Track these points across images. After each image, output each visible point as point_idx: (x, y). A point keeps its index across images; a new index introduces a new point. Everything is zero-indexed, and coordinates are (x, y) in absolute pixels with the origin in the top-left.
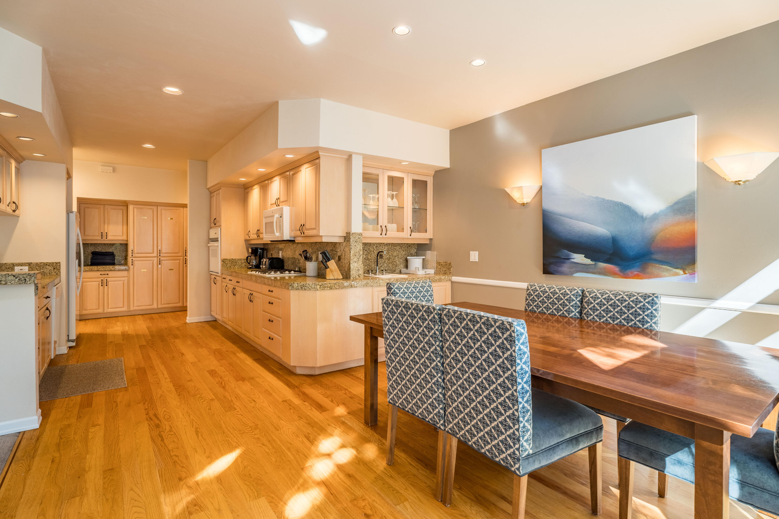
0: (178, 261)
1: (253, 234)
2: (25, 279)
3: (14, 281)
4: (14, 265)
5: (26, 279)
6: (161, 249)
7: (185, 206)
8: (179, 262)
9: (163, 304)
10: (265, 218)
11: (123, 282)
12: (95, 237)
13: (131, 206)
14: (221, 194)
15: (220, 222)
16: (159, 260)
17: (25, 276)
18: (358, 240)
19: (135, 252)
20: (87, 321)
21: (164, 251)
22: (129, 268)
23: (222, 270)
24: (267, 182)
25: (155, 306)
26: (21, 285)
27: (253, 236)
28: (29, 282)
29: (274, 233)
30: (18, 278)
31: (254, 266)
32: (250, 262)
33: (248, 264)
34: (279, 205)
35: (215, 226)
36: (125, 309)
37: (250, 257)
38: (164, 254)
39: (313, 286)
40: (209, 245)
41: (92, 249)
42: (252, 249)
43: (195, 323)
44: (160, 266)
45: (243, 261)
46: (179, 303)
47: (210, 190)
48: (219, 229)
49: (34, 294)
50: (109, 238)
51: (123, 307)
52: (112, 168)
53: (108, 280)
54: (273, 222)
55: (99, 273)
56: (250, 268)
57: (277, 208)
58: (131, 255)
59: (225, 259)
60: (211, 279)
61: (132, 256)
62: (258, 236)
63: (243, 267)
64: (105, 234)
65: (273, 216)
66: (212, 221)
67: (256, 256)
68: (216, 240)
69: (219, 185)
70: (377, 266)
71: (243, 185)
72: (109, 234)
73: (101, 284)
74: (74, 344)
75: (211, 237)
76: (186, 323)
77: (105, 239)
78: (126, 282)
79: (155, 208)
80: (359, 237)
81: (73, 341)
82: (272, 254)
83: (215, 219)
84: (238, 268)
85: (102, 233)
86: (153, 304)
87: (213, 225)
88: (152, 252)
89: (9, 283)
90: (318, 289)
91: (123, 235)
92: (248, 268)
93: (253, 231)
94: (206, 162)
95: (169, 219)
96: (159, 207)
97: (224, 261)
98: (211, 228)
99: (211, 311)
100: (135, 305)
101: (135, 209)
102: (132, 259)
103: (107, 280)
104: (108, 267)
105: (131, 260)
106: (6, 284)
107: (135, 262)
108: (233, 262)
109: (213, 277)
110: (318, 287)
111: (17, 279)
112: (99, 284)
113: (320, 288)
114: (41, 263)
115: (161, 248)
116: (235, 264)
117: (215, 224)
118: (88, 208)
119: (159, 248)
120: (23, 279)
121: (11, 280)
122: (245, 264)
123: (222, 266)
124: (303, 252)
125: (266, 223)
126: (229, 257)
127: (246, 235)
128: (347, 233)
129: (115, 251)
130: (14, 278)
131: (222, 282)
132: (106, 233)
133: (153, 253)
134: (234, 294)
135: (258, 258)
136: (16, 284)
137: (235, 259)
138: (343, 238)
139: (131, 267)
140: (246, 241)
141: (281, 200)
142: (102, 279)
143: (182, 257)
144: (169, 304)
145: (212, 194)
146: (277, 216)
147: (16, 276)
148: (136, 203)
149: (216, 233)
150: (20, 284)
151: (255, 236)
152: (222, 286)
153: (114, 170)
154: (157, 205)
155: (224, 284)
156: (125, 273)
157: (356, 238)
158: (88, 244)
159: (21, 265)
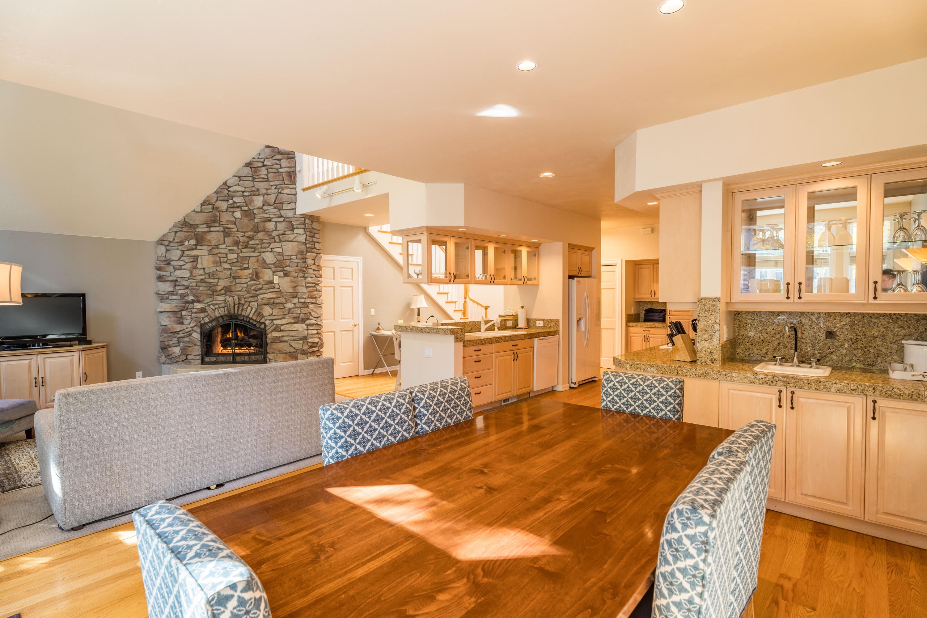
4: (536, 320)
12: (646, 296)
18: (712, 308)
41: (645, 307)
50: (657, 296)
52: (650, 229)
55: (643, 329)
70: (796, 350)
72: (657, 293)
74: (577, 386)
77: (653, 297)
80: (714, 303)
81: (576, 383)
85: (651, 291)
102: (669, 318)
103: (648, 336)
112: (642, 339)
114: (549, 319)
132: (655, 292)
142: (645, 335)
153: (653, 231)
157: (708, 305)
159: (539, 320)
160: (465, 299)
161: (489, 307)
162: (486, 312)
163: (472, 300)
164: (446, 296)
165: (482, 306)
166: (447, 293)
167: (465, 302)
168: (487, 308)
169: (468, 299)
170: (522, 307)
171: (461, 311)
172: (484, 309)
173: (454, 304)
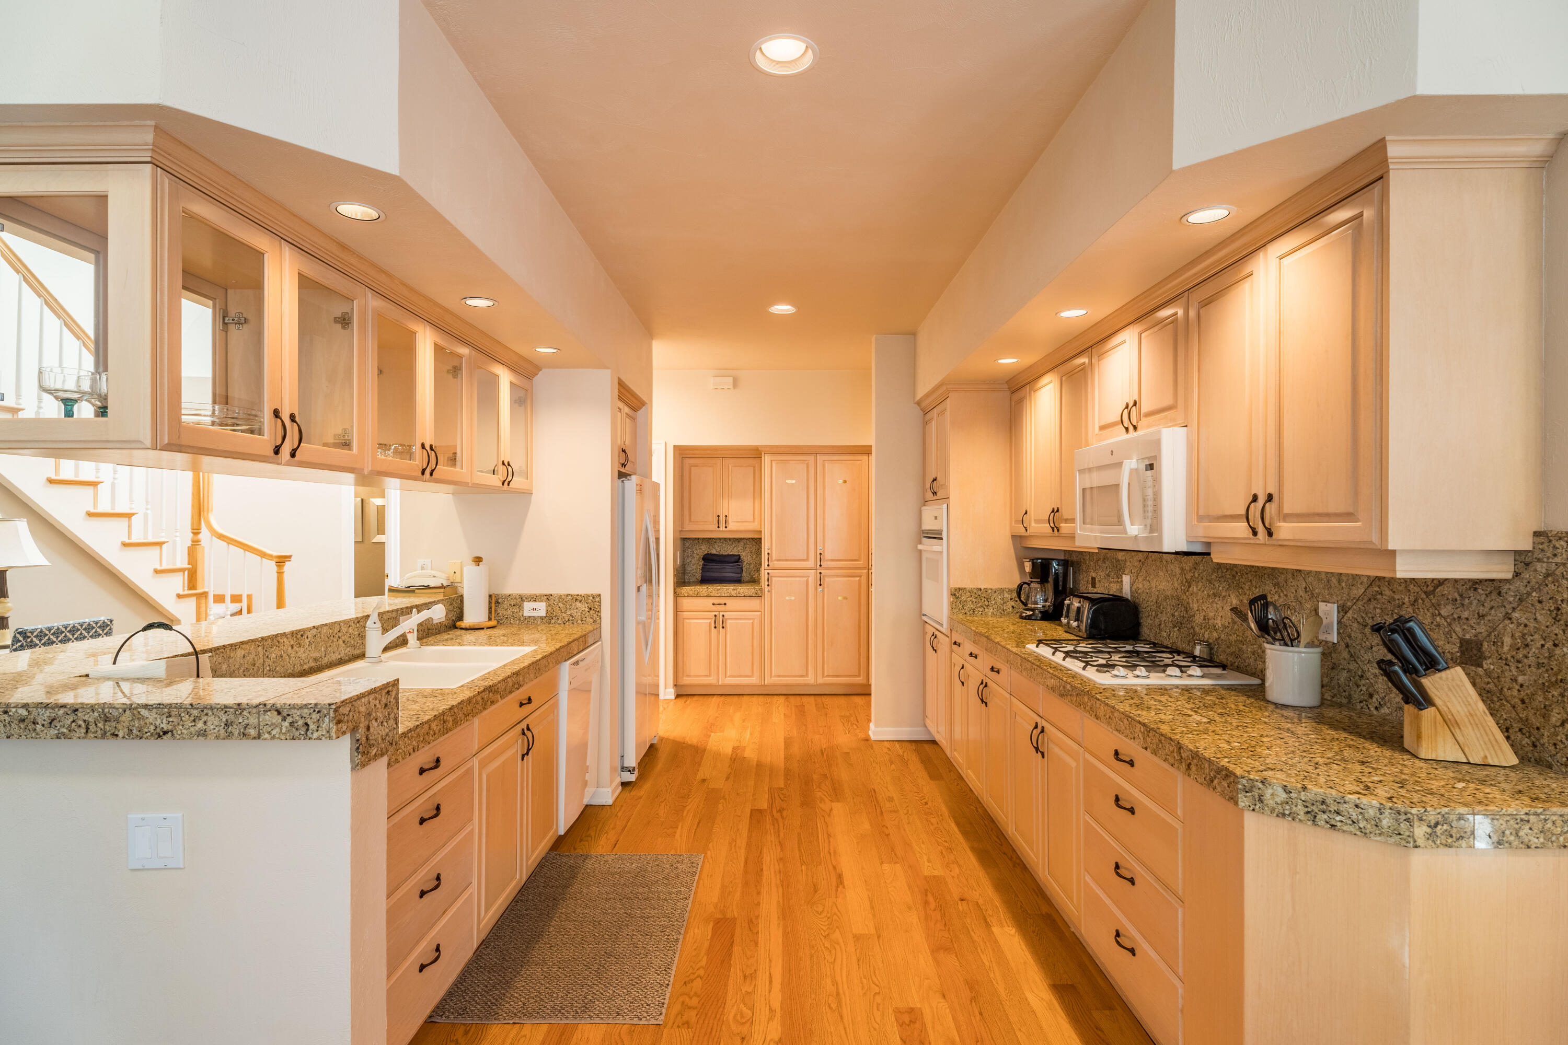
0: (858, 579)
1: (1037, 521)
2: (307, 724)
3: (278, 730)
4: (522, 599)
5: (309, 722)
6: (824, 552)
7: (866, 451)
8: (860, 581)
9: (828, 676)
10: (1081, 471)
11: (751, 621)
12: (704, 526)
13: (766, 457)
14: (948, 413)
15: (946, 486)
16: (818, 575)
17: (305, 712)
19: (774, 559)
20: (689, 700)
21: (828, 555)
22: (762, 590)
23: (951, 619)
24: (1083, 360)
25: (810, 679)
26: (297, 741)
27: (1038, 527)
28: (316, 735)
29: (1120, 521)
30: (289, 719)
31: (1041, 612)
32: (1028, 597)
33: (1022, 606)
34: (1135, 428)
35: (935, 497)
36: (754, 680)
37: (1029, 584)
38: (829, 563)
39: (1385, 822)
40: (920, 547)
41: (704, 549)
42: (1034, 565)
43: (886, 744)
44: (820, 589)
45: (1006, 595)
46: (859, 676)
47: (924, 404)
48: (945, 506)
49: (349, 766)
50: (732, 526)
51: (752, 676)
52: (731, 379)
53: (725, 617)
54: (1117, 486)
55: (711, 601)
56: (1029, 618)
57: (1125, 436)
58: (766, 564)
59: (960, 589)
60: (925, 633)
61: (768, 565)
62: (1056, 529)
63: (1008, 614)
64: (724, 518)
65: (1119, 465)
66: (928, 486)
67: (1043, 580)
68: (936, 536)
69: (944, 388)
71: (1007, 382)
72: (730, 519)
73: (713, 625)
74: (632, 778)
75: (925, 527)
76: (867, 740)
77: (724, 529)
78: (757, 622)
79: (811, 458)
81: (631, 771)
82: (1093, 579)
83: (935, 480)
84: (993, 613)
85: (718, 516)
86: (807, 675)
87: (929, 495)
88: (805, 558)
89: (267, 736)
90: (1420, 842)
91: (754, 521)
92: (1022, 617)
93: (1038, 511)
94: (914, 334)
95: (841, 481)
96: (818, 456)
97: (956, 594)
98: (925, 502)
99: (925, 716)
100: (773, 674)
101: (774, 464)
102: (768, 574)
103: (723, 616)
104: (729, 589)
105: (766, 576)
106: (259, 737)
107: (774, 579)
108: (981, 597)
109: (930, 630)
110: (1420, 831)
111: (286, 724)
112: (710, 623)
113: (1431, 836)
114: (567, 595)
115: (824, 548)
116: (986, 603)
117: (935, 493)
118: (696, 466)
119: (819, 548)
120: (301, 722)
121: (273, 724)
122: (1013, 603)
123: (953, 607)
124: (1252, 602)
125: (1084, 490)
126: (968, 584)
127: (1017, 522)
128: (1536, 534)
129: (743, 553)
130: (280, 718)
131: (952, 651)
132: (726, 516)
133: (807, 560)
134: (982, 701)
135: (1050, 586)
136: (283, 737)
137: (986, 590)
138: (1511, 560)
139: (766, 589)
140: (1017, 539)
141: (1145, 407)
142: (716, 613)
143: (866, 571)
144: (838, 676)
145: (928, 416)
146: (1131, 464)
147: (285, 713)
148: (778, 451)
149: (936, 518)
150: (293, 739)
151: (1046, 528)
152: (952, 665)
153: (735, 383)
154: (815, 451)
155: (958, 660)
156: (754, 603)
158: (698, 539)
159: (534, 598)
160: (196, 531)
161: (289, 557)
162: (280, 574)
163: (221, 537)
164: (124, 522)
165: (263, 555)
166: (129, 516)
167: (195, 543)
168: (281, 561)
169: (205, 534)
170: (478, 560)
171: (182, 570)
172: (272, 566)
173: (155, 551)
